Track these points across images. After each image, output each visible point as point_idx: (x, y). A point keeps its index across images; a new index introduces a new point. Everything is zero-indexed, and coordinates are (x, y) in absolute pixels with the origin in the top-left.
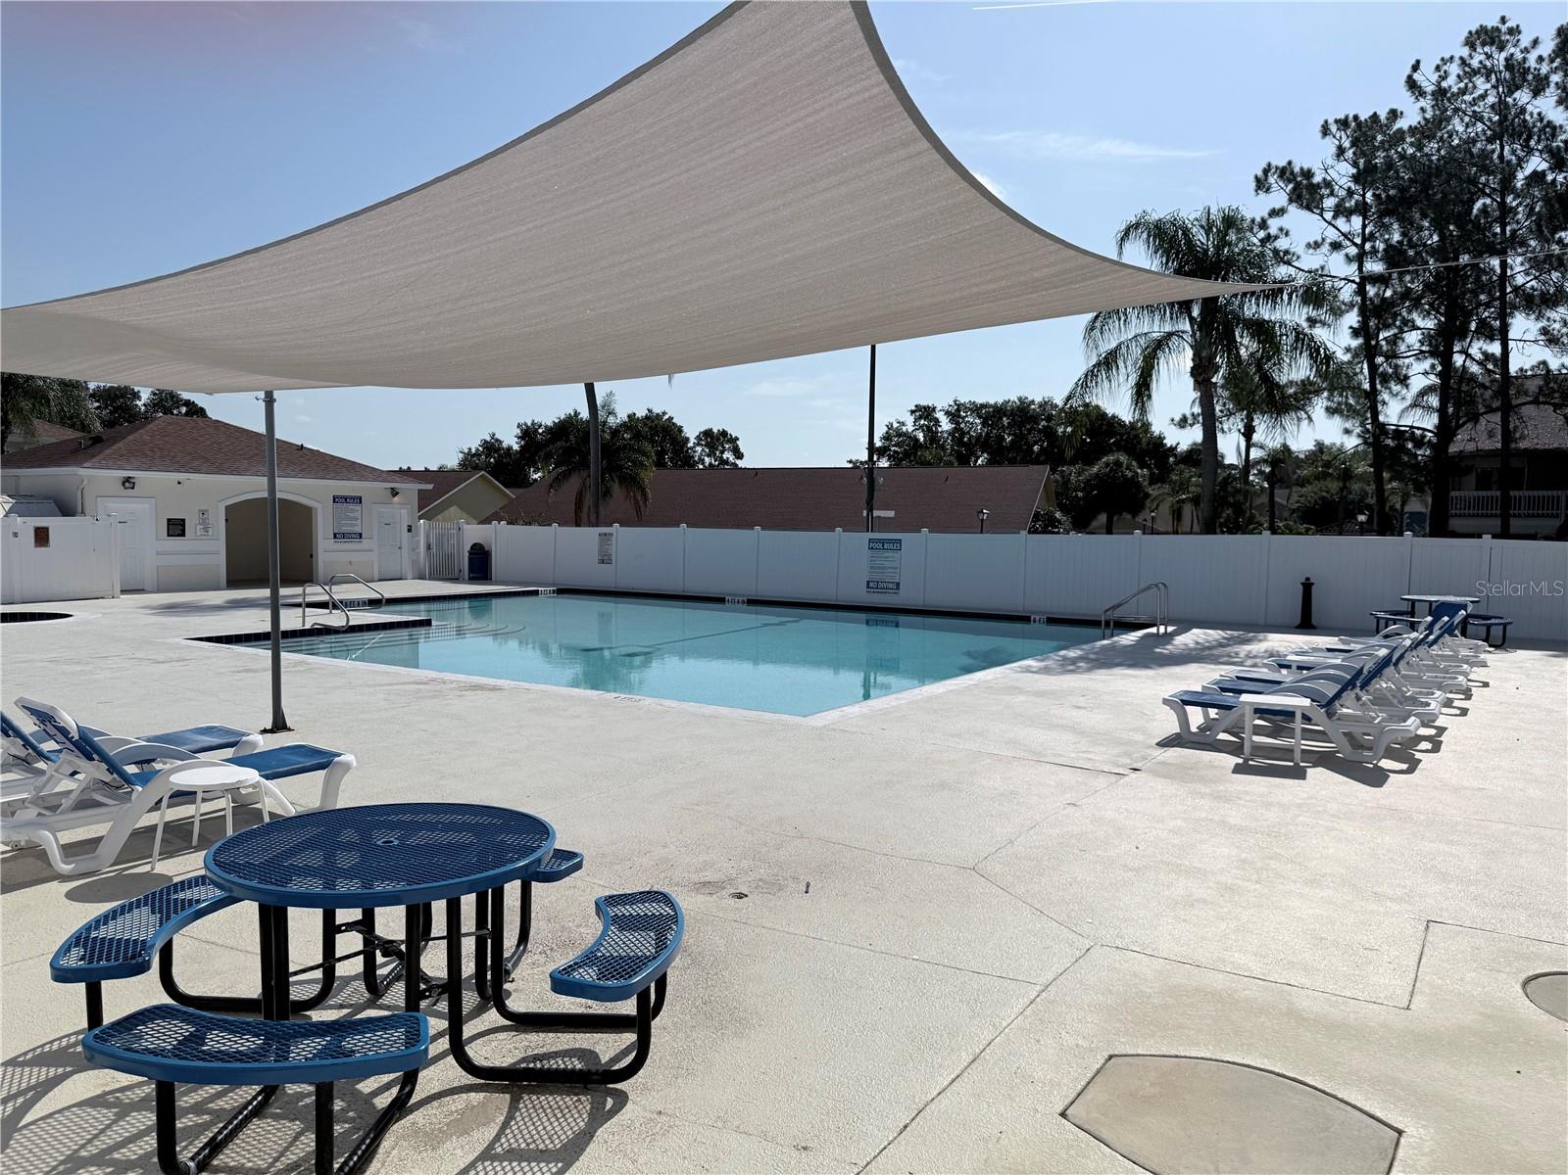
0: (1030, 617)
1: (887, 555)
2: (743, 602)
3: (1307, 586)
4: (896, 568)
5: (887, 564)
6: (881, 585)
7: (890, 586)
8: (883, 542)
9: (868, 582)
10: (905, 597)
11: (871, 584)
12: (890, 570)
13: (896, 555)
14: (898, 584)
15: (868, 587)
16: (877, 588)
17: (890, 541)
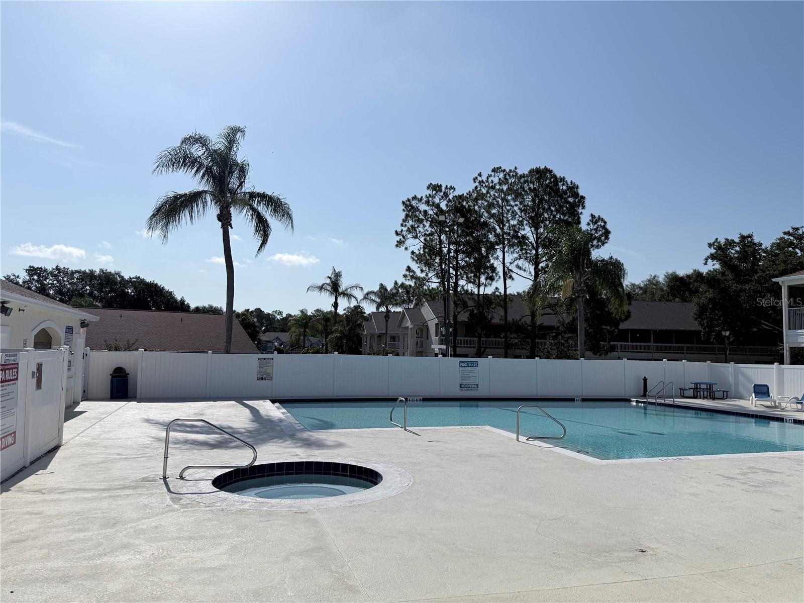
0: (574, 399)
1: (470, 369)
2: (420, 400)
3: (645, 380)
4: (475, 377)
5: (470, 375)
6: (468, 386)
7: (473, 386)
8: (468, 362)
9: (461, 385)
10: (482, 392)
11: (462, 386)
12: (472, 378)
13: (476, 370)
14: (477, 385)
15: (461, 387)
16: (466, 387)
17: (472, 362)
